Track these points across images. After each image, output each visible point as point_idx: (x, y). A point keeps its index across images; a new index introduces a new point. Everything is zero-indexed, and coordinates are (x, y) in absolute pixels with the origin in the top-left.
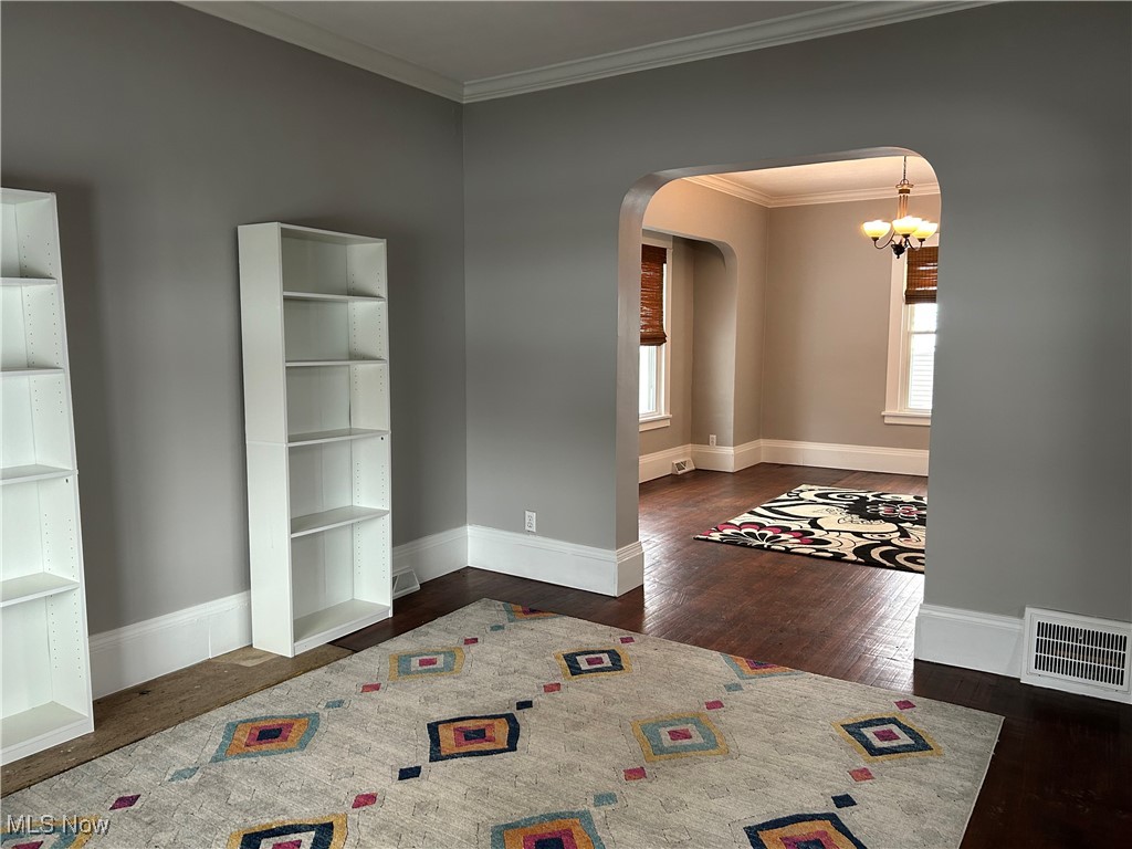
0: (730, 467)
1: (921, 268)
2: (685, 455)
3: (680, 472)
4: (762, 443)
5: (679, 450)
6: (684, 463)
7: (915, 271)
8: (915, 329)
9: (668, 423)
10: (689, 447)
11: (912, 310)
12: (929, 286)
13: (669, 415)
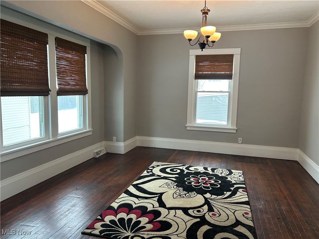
0: (122, 151)
1: (201, 64)
2: (101, 147)
3: (97, 156)
4: (137, 138)
5: (98, 145)
6: (100, 151)
7: (199, 65)
8: (199, 90)
9: (91, 133)
10: (104, 143)
11: (198, 82)
12: (204, 72)
13: (91, 129)
